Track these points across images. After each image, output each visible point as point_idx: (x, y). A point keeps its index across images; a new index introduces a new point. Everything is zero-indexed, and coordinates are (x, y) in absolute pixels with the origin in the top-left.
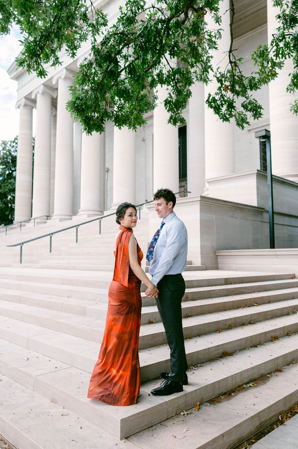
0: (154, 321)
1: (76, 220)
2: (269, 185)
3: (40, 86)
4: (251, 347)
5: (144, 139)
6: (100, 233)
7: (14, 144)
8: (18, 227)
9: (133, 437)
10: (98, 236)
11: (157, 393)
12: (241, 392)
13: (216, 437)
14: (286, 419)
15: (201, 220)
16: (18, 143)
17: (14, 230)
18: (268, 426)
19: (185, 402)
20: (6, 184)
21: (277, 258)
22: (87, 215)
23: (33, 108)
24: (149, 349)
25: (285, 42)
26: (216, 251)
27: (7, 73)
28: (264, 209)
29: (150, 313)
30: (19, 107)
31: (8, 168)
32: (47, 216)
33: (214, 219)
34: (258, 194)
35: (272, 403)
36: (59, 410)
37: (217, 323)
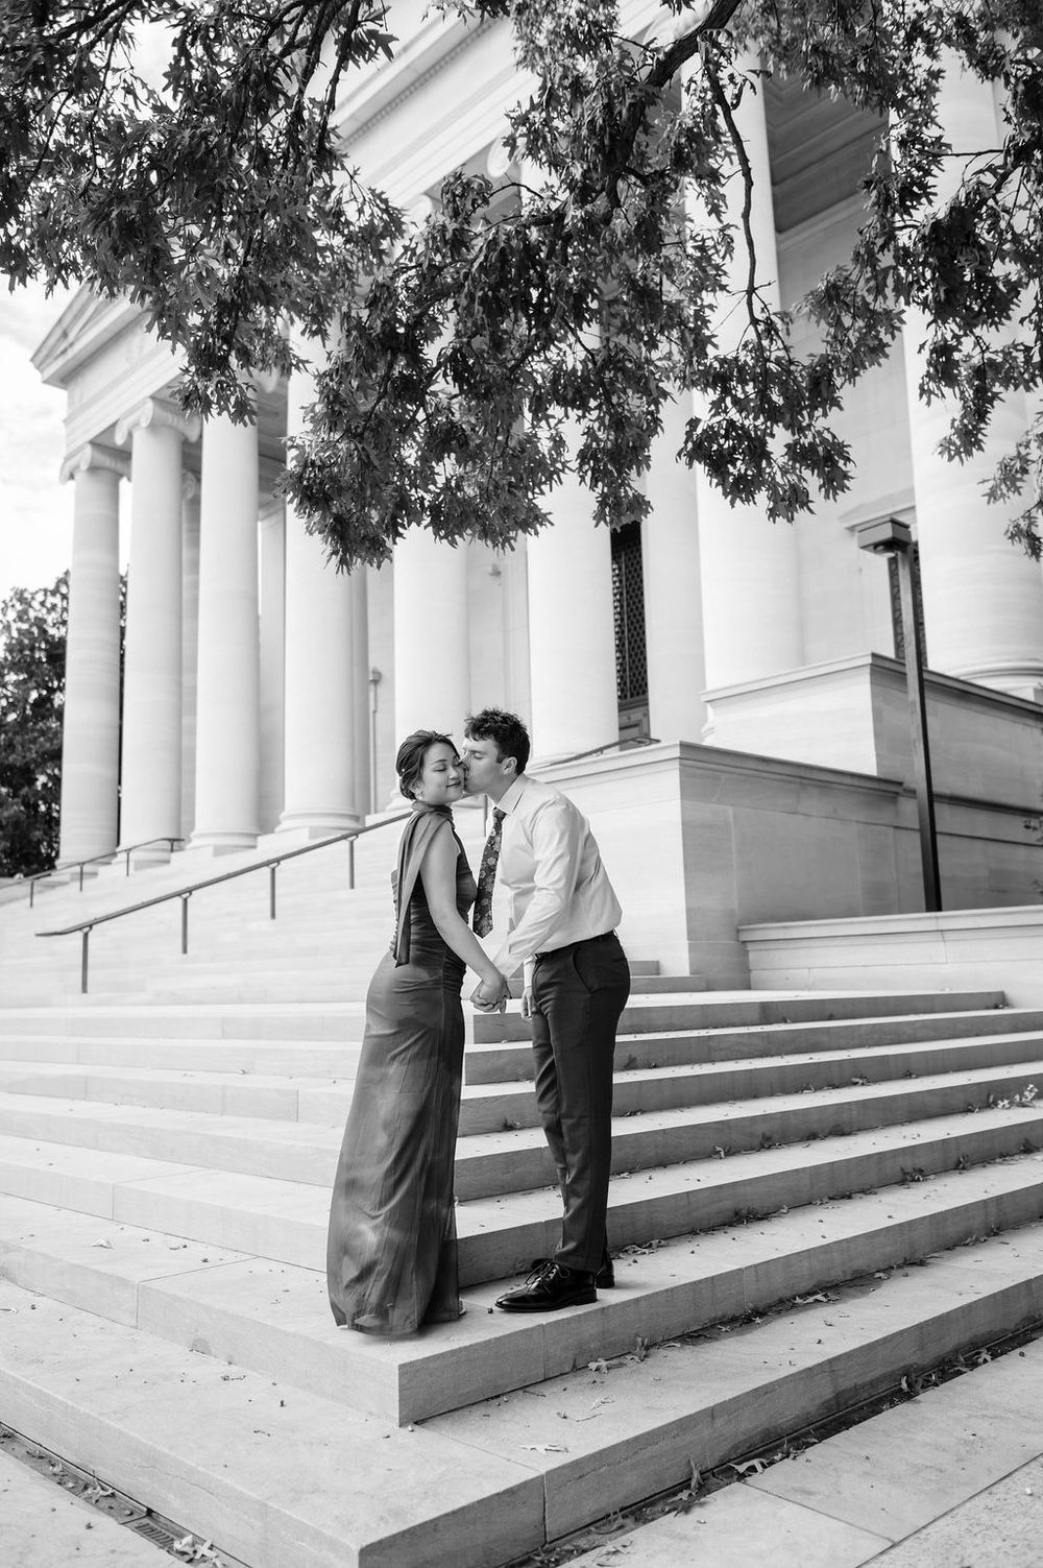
0: (518, 1124)
1: (268, 847)
2: (913, 703)
3: (142, 403)
4: (830, 1198)
5: (500, 569)
6: (352, 886)
7: (57, 600)
8: (73, 880)
9: (438, 1421)
10: (347, 893)
11: (515, 1305)
12: (785, 1316)
13: (690, 1416)
14: (922, 1387)
15: (684, 824)
16: (70, 596)
17: (60, 892)
18: (866, 1405)
19: (603, 1332)
20: (31, 736)
21: (944, 941)
22: (307, 829)
23: (121, 476)
24: (499, 1198)
25: (897, 249)
26: (739, 927)
27: (31, 365)
28: (900, 784)
29: (505, 1096)
30: (72, 477)
31: (36, 682)
32: (169, 840)
33: (731, 820)
34: (878, 735)
35: (878, 1336)
36: (217, 1367)
37: (721, 1126)
